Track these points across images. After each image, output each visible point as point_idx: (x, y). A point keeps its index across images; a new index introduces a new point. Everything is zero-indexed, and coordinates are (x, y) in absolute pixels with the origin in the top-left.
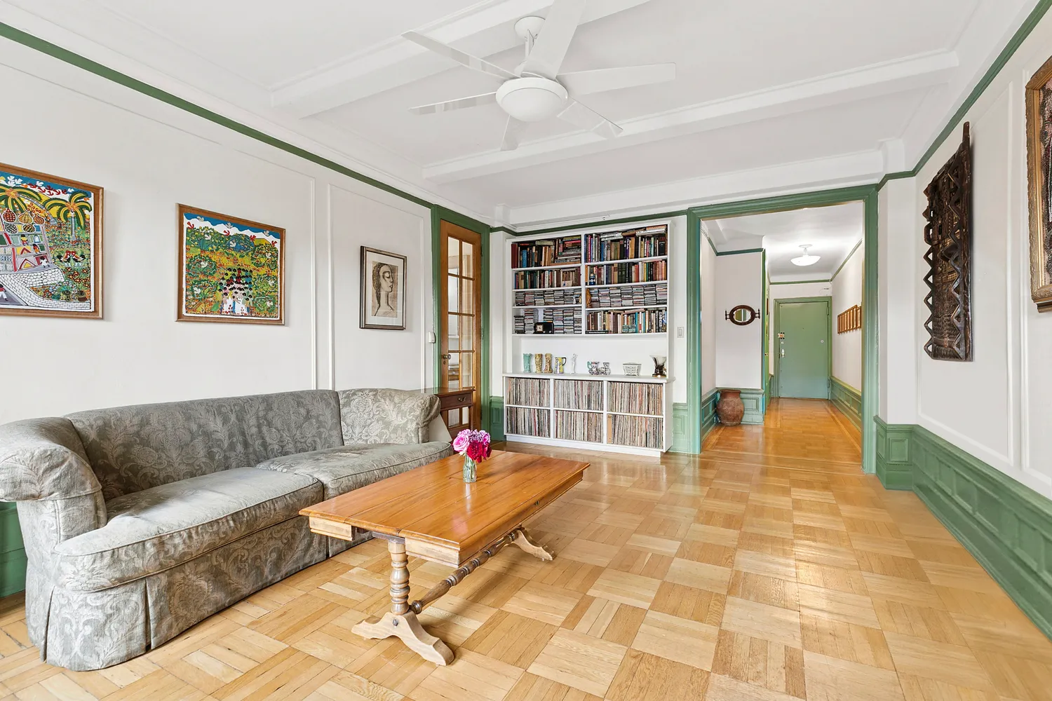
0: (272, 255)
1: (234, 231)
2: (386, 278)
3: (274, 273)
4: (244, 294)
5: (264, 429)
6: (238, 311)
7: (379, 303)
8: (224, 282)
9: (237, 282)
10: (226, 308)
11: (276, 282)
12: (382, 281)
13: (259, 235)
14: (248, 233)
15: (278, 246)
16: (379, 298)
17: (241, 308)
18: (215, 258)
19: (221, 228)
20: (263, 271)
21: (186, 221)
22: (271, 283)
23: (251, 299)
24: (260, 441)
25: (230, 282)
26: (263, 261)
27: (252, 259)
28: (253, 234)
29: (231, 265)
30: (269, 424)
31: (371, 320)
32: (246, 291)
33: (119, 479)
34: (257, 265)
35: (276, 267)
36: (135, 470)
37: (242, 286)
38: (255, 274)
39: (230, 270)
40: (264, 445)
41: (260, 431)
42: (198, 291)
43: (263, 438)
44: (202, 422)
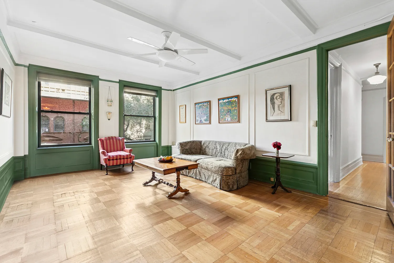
0: (236, 104)
1: (227, 100)
2: (278, 99)
3: (236, 108)
4: (230, 116)
5: (226, 150)
6: (229, 120)
7: (274, 110)
8: (226, 113)
9: (228, 113)
10: (226, 120)
11: (237, 111)
12: (275, 100)
13: (233, 99)
14: (230, 100)
15: (237, 101)
16: (274, 108)
17: (229, 119)
18: (224, 108)
19: (225, 101)
20: (233, 109)
21: (219, 101)
22: (235, 111)
23: (231, 117)
24: (224, 153)
25: (227, 113)
26: (233, 106)
27: (231, 106)
28: (231, 99)
29: (227, 109)
30: (227, 150)
31: (270, 118)
32: (230, 115)
33: (203, 152)
34: (232, 107)
35: (237, 106)
36: (205, 151)
37: (229, 114)
38: (232, 110)
39: (227, 110)
40: (224, 154)
41: (225, 151)
42: (222, 116)
43: (225, 153)
44: (217, 146)
